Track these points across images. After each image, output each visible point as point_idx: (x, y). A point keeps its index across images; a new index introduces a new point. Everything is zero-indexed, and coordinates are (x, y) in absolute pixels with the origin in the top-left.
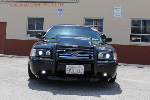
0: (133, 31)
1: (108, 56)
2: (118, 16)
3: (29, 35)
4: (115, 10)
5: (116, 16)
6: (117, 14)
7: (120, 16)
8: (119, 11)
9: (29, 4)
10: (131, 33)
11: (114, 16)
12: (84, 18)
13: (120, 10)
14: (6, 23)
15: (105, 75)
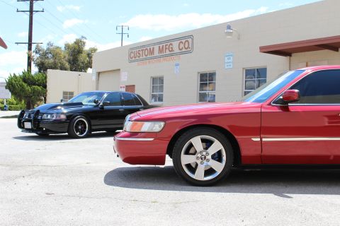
2: (230, 66)
3: (153, 100)
4: (226, 58)
5: (228, 66)
6: (229, 64)
8: (230, 58)
9: (152, 60)
10: (246, 89)
11: (226, 67)
13: (232, 58)
14: (134, 86)
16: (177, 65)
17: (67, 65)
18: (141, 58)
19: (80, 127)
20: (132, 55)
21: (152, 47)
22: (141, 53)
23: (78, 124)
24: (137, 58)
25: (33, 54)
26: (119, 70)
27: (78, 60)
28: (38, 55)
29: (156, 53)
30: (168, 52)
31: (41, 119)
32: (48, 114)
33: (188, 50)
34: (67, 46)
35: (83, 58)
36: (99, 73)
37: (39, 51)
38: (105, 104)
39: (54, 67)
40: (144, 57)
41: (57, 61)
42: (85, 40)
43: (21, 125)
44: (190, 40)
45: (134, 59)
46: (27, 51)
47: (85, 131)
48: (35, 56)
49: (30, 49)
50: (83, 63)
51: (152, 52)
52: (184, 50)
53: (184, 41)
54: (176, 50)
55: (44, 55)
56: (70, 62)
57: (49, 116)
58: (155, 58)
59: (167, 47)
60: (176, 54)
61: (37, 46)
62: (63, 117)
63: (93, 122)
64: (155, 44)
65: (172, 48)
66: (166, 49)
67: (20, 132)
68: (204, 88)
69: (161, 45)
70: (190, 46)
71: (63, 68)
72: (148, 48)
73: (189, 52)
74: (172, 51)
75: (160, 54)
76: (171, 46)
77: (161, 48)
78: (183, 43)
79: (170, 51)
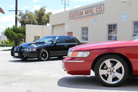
2: (125, 20)
3: (83, 40)
4: (123, 16)
5: (124, 20)
6: (124, 19)
8: (125, 16)
9: (82, 18)
10: (134, 33)
11: (123, 21)
14: (72, 32)
16: (95, 20)
17: (36, 22)
18: (76, 17)
19: (44, 55)
20: (71, 16)
21: (81, 11)
22: (76, 14)
23: (42, 53)
24: (74, 17)
25: (18, 17)
26: (64, 24)
27: (42, 19)
28: (21, 17)
29: (84, 14)
30: (90, 14)
31: (23, 51)
32: (27, 48)
33: (102, 12)
34: (36, 12)
35: (44, 18)
36: (53, 26)
37: (21, 14)
38: (57, 42)
39: (29, 23)
40: (77, 16)
41: (31, 20)
42: (45, 8)
43: (13, 54)
44: (102, 6)
45: (72, 18)
46: (15, 15)
47: (46, 57)
48: (19, 18)
49: (16, 14)
50: (44, 21)
51: (81, 14)
52: (99, 12)
53: (99, 7)
54: (95, 12)
55: (24, 17)
56: (37, 20)
57: (27, 50)
58: (84, 17)
59: (90, 11)
60: (95, 14)
61: (20, 12)
62: (35, 50)
63: (51, 52)
64: (83, 9)
65: (92, 11)
66: (89, 12)
67: (12, 58)
68: (110, 33)
69: (86, 10)
70: (103, 10)
71: (34, 24)
72: (80, 12)
73: (102, 13)
74: (92, 13)
75: (86, 15)
76: (92, 10)
77: (86, 11)
78: (98, 8)
79: (91, 13)
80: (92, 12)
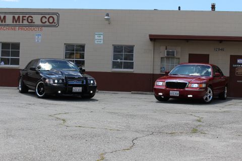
0: (115, 57)
1: (92, 82)
2: (100, 42)
3: (3, 63)
4: (96, 36)
5: (98, 42)
7: (102, 42)
8: (100, 36)
9: (3, 27)
10: (114, 59)
11: (96, 43)
12: (65, 44)
13: (102, 36)
15: (91, 92)
16: (39, 35)
21: (2, 15)
30: (25, 22)
33: (53, 24)
44: (55, 17)
51: (3, 20)
52: (47, 23)
53: (48, 16)
54: (38, 23)
58: (8, 25)
59: (26, 18)
60: (38, 26)
64: (7, 13)
66: (23, 20)
68: (72, 57)
69: (16, 16)
70: (56, 21)
73: (55, 26)
74: (32, 22)
75: (15, 23)
76: (30, 18)
77: (16, 18)
78: (46, 18)
79: (29, 23)
80: (30, 21)
